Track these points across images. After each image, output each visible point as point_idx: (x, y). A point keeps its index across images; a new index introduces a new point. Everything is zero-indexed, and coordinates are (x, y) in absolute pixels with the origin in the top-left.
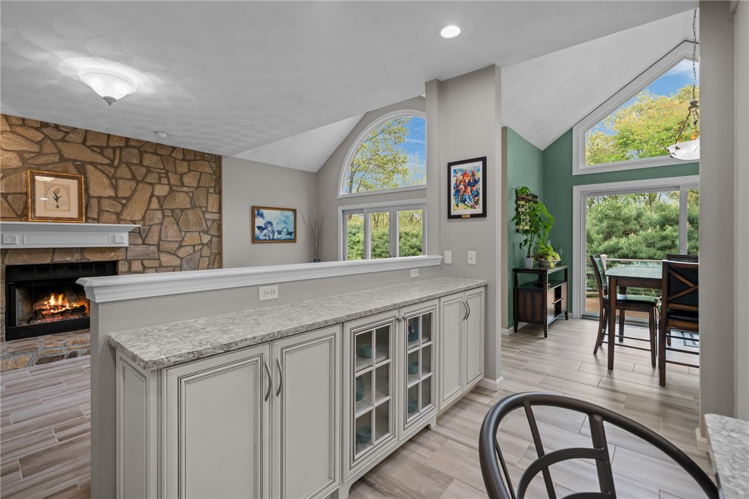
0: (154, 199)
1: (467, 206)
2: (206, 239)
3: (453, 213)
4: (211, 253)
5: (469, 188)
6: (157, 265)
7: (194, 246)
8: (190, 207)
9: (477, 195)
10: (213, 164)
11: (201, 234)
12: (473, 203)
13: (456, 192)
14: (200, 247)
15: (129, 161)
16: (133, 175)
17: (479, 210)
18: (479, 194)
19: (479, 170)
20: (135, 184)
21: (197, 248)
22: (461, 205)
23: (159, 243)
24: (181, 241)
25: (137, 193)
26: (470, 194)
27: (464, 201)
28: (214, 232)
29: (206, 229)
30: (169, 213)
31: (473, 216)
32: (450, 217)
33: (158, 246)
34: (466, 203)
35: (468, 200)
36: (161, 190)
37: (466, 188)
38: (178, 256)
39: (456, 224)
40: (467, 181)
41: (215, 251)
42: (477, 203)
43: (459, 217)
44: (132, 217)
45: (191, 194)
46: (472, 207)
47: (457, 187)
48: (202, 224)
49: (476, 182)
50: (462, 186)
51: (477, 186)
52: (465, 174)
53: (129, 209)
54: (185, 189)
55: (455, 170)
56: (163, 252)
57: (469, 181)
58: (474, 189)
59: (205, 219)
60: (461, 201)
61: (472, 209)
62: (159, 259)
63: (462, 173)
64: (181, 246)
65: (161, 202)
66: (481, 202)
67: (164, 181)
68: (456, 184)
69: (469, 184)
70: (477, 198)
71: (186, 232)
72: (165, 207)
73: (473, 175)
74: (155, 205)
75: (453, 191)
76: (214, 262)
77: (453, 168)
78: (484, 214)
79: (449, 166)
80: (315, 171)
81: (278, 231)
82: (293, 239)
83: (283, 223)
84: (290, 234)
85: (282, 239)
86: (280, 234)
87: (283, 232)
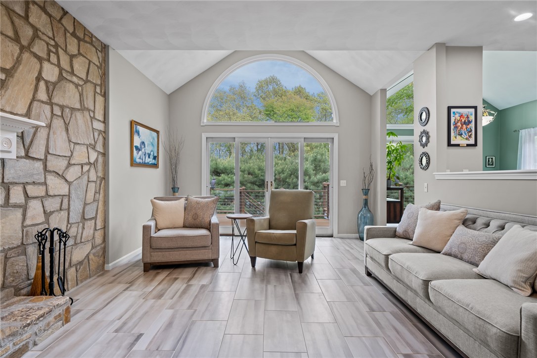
0: (42, 85)
1: (463, 138)
2: (93, 156)
3: (452, 142)
4: (97, 177)
5: (465, 126)
6: (43, 194)
7: (82, 166)
8: (79, 108)
9: (471, 131)
10: (100, 54)
11: (89, 148)
12: (468, 136)
13: (455, 128)
14: (88, 167)
15: (11, 7)
16: (16, 32)
17: (472, 141)
18: (472, 131)
19: (472, 115)
20: (18, 51)
21: (86, 168)
22: (458, 137)
23: (46, 157)
24: (70, 157)
25: (21, 67)
26: (465, 130)
27: (461, 135)
28: (100, 148)
29: (93, 142)
30: (57, 111)
31: (468, 145)
32: (450, 145)
33: (45, 162)
34: (462, 136)
35: (464, 134)
36: (50, 73)
37: (462, 125)
38: (66, 180)
40: (463, 121)
41: (100, 174)
42: (470, 136)
43: (458, 145)
44: (13, 106)
45: (80, 88)
46: (466, 139)
47: (455, 124)
48: (90, 135)
49: (470, 122)
50: (459, 124)
51: (470, 125)
52: (461, 116)
53: (9, 91)
54: (75, 79)
55: (454, 112)
56: (50, 172)
57: (465, 121)
58: (469, 127)
59: (93, 129)
60: (459, 135)
61: (467, 141)
62: (45, 184)
63: (460, 115)
64: (69, 165)
65: (50, 92)
66: (473, 136)
67: (53, 58)
68: (455, 122)
69: (465, 123)
70: (470, 133)
71: (75, 144)
72: (55, 100)
73: (468, 117)
74: (42, 95)
75: (452, 127)
76: (100, 189)
77: (452, 110)
78: (475, 145)
79: (449, 108)
80: (168, 93)
81: (148, 154)
82: (156, 165)
83: (151, 145)
84: (155, 158)
85: (150, 163)
86: (149, 157)
87: (151, 156)
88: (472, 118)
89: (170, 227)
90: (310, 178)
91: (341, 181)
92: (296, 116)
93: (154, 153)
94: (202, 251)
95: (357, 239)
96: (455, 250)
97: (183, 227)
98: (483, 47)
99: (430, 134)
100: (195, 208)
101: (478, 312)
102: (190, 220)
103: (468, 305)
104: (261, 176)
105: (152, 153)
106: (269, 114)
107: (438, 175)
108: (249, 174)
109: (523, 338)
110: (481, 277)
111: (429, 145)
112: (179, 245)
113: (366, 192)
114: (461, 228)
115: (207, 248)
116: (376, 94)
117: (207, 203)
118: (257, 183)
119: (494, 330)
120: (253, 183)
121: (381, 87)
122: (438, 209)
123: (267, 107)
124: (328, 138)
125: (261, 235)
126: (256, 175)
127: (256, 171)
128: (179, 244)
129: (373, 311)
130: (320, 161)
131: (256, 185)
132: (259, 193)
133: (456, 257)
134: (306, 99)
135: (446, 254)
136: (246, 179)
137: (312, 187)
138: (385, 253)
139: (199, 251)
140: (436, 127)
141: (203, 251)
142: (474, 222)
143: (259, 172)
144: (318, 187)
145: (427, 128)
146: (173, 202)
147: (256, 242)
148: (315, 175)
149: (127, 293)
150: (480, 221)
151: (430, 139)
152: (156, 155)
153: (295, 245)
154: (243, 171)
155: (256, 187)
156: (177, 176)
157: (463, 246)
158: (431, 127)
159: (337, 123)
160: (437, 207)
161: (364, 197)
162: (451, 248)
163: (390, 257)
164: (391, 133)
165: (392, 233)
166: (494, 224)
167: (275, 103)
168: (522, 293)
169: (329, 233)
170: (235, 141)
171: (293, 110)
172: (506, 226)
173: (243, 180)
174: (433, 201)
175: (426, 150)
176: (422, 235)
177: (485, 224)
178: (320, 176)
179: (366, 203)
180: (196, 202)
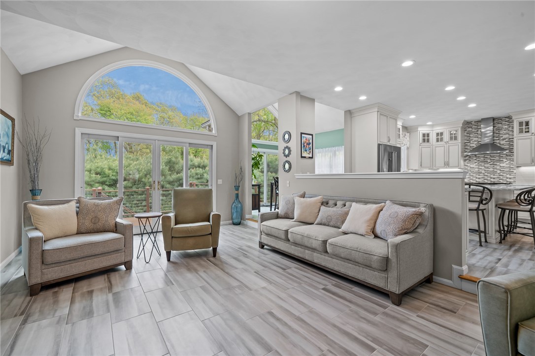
1: (307, 153)
9: (310, 149)
12: (309, 152)
13: (304, 146)
22: (305, 152)
26: (308, 148)
27: (306, 151)
31: (309, 158)
32: (302, 157)
39: (304, 160)
43: (305, 157)
46: (309, 154)
49: (310, 144)
50: (305, 144)
51: (310, 146)
52: (306, 139)
57: (308, 142)
66: (311, 152)
68: (303, 143)
69: (308, 144)
73: (309, 140)
75: (302, 146)
77: (303, 135)
78: (312, 157)
79: (301, 134)
80: (22, 72)
81: (3, 146)
82: (11, 161)
83: (6, 136)
84: (9, 152)
85: (4, 158)
86: (4, 151)
87: (6, 150)
88: (311, 141)
89: (60, 236)
90: (165, 178)
91: (219, 180)
92: (135, 120)
93: (8, 146)
94: (112, 256)
95: (230, 224)
96: (324, 221)
97: (77, 234)
98: (316, 100)
99: (291, 149)
100: (94, 211)
101: (364, 250)
102: (88, 224)
103: (357, 248)
104: (113, 175)
105: (7, 145)
106: (105, 114)
107: (298, 176)
108: (97, 174)
109: (389, 257)
110: (345, 233)
111: (290, 156)
112: (86, 254)
113: (237, 188)
114: (323, 208)
115: (120, 252)
116: (243, 115)
117: (109, 204)
118: (107, 183)
119: (376, 257)
120: (103, 183)
121: (248, 112)
123: (101, 106)
124: (208, 145)
125: (178, 230)
126: (105, 174)
127: (107, 171)
128: (87, 252)
129: (285, 270)
130: (174, 163)
131: (106, 185)
132: (110, 192)
133: (324, 225)
134: (145, 105)
135: (318, 224)
136: (93, 179)
137: (168, 186)
138: (285, 229)
139: (109, 256)
140: (294, 145)
141: (114, 256)
142: (327, 204)
143: (110, 172)
144: (174, 185)
145: (289, 145)
146: (61, 206)
147: (172, 237)
148: (170, 175)
149: (28, 326)
150: (331, 202)
151: (291, 152)
152: (10, 149)
153: (211, 234)
154: (90, 171)
155: (106, 188)
156: (38, 176)
157: (329, 217)
159: (215, 133)
160: (303, 196)
161: (236, 192)
162: (321, 220)
163: (289, 231)
164: (254, 146)
165: (276, 216)
166: (339, 203)
167: (112, 104)
168: (371, 237)
170: (118, 140)
171: (132, 114)
172: (346, 204)
173: (89, 180)
174: (300, 192)
175: (288, 159)
176: (300, 214)
177: (334, 204)
178: (174, 176)
179: (237, 196)
180: (94, 204)
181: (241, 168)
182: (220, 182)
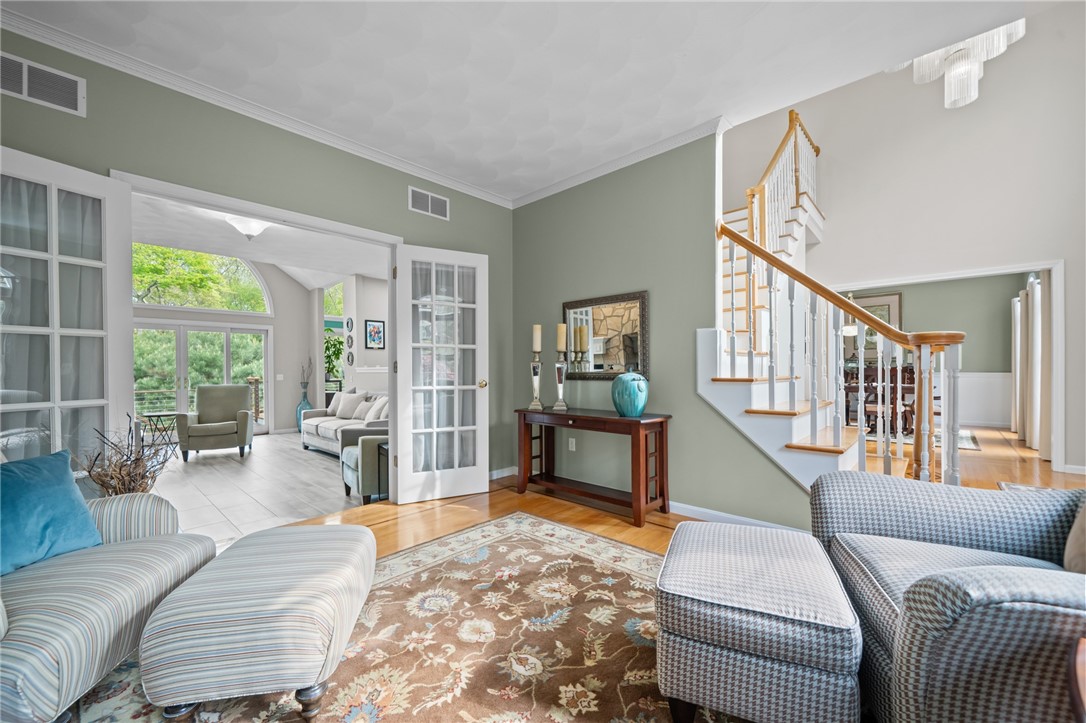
3: (368, 346)
9: (381, 338)
12: (378, 342)
17: (381, 346)
26: (377, 337)
31: (379, 348)
42: (380, 342)
43: (372, 348)
46: (378, 344)
49: (380, 332)
55: (369, 325)
58: (379, 335)
66: (382, 342)
69: (377, 332)
70: (380, 340)
73: (378, 329)
77: (369, 322)
78: (384, 348)
79: (366, 321)
88: (381, 329)
91: (278, 376)
99: (354, 338)
107: (359, 370)
111: (353, 346)
113: (305, 385)
114: (364, 403)
116: (313, 290)
121: (318, 287)
122: (355, 392)
124: (260, 330)
125: (195, 429)
140: (357, 333)
145: (352, 334)
147: (190, 436)
151: (354, 343)
153: (236, 433)
158: (354, 334)
161: (303, 390)
163: (329, 428)
165: (324, 413)
169: (265, 430)
174: (352, 388)
175: (351, 350)
176: (342, 410)
179: (305, 396)
181: (310, 360)
182: (280, 377)
